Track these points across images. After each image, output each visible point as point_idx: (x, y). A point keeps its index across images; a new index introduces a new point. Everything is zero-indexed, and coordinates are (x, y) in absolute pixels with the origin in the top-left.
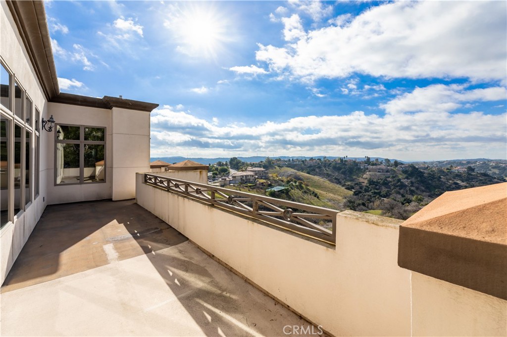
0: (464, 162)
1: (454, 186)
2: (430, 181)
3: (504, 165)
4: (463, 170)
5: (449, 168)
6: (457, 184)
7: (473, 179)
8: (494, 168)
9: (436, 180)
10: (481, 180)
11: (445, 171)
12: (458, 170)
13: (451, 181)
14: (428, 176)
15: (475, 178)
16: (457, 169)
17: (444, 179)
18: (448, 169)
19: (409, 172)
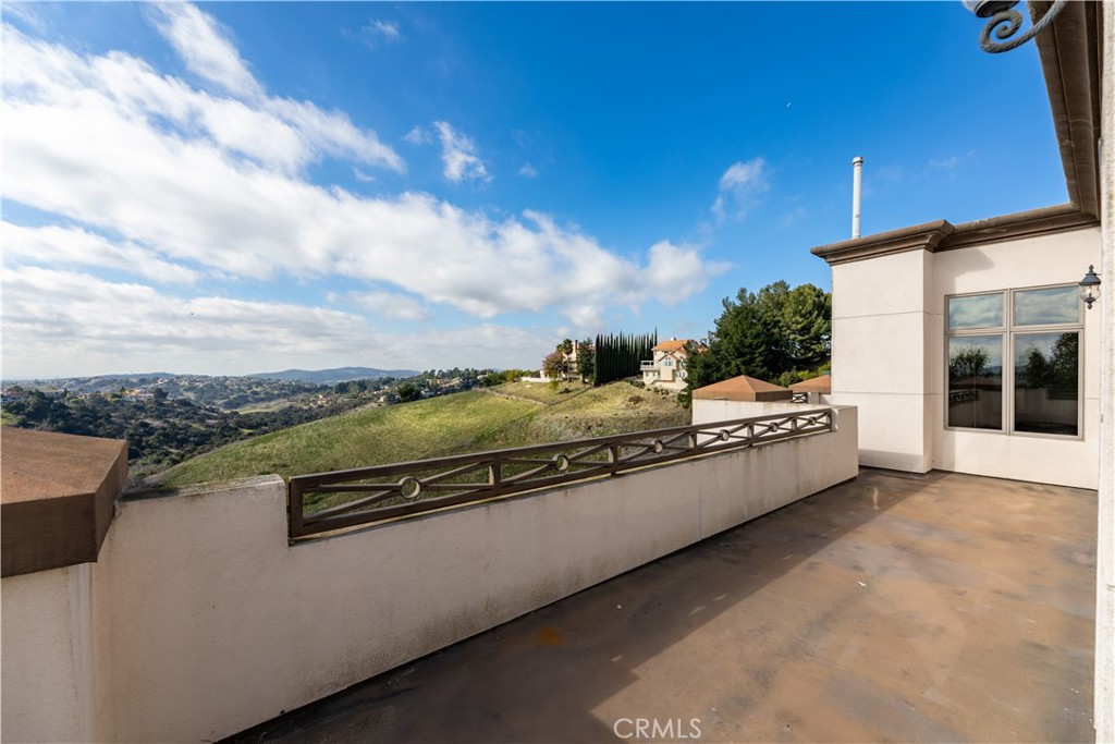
0: (135, 380)
1: (142, 430)
2: (91, 426)
3: (201, 385)
4: (147, 395)
5: (118, 393)
6: (145, 425)
7: (166, 412)
8: (187, 390)
9: (102, 421)
10: (180, 413)
11: (109, 399)
12: (136, 397)
13: (133, 421)
14: (80, 414)
15: (169, 411)
16: (133, 394)
17: (119, 417)
18: (114, 396)
19: (30, 409)
